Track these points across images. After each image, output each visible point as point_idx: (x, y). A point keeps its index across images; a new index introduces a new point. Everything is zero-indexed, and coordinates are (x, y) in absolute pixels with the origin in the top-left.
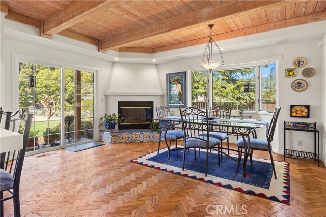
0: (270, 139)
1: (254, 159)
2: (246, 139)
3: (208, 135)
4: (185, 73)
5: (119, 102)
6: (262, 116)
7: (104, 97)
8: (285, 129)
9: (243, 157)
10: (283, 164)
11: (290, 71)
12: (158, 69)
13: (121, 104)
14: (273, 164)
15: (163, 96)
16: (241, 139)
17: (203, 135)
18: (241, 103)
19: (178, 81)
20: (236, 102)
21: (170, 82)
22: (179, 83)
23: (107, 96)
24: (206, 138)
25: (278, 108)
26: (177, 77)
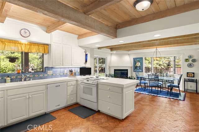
0: (179, 84)
1: (173, 92)
2: (171, 84)
3: (158, 83)
4: (142, 58)
5: (114, 70)
6: (175, 76)
7: (109, 67)
8: (185, 81)
9: (169, 91)
10: (184, 93)
11: (187, 60)
12: (129, 56)
13: (115, 70)
14: (180, 93)
15: (132, 67)
16: (169, 84)
17: (156, 83)
18: (162, 67)
19: (139, 61)
20: (159, 67)
21: (135, 61)
22: (139, 62)
23: (110, 67)
24: (157, 84)
25: (182, 74)
26: (138, 60)
